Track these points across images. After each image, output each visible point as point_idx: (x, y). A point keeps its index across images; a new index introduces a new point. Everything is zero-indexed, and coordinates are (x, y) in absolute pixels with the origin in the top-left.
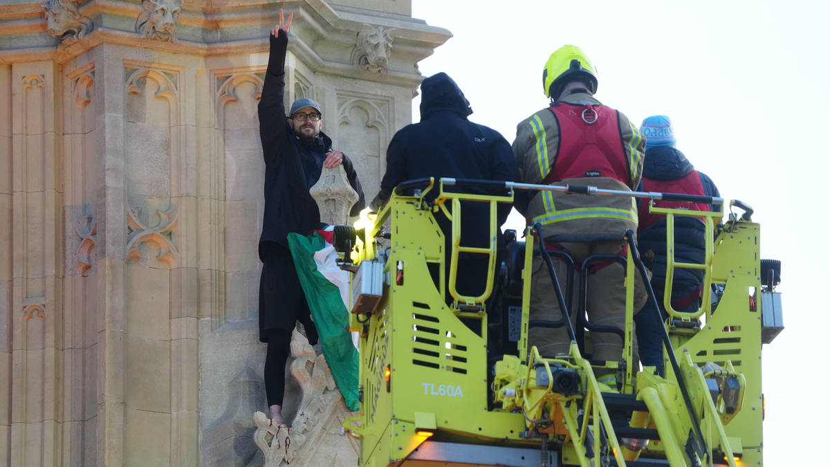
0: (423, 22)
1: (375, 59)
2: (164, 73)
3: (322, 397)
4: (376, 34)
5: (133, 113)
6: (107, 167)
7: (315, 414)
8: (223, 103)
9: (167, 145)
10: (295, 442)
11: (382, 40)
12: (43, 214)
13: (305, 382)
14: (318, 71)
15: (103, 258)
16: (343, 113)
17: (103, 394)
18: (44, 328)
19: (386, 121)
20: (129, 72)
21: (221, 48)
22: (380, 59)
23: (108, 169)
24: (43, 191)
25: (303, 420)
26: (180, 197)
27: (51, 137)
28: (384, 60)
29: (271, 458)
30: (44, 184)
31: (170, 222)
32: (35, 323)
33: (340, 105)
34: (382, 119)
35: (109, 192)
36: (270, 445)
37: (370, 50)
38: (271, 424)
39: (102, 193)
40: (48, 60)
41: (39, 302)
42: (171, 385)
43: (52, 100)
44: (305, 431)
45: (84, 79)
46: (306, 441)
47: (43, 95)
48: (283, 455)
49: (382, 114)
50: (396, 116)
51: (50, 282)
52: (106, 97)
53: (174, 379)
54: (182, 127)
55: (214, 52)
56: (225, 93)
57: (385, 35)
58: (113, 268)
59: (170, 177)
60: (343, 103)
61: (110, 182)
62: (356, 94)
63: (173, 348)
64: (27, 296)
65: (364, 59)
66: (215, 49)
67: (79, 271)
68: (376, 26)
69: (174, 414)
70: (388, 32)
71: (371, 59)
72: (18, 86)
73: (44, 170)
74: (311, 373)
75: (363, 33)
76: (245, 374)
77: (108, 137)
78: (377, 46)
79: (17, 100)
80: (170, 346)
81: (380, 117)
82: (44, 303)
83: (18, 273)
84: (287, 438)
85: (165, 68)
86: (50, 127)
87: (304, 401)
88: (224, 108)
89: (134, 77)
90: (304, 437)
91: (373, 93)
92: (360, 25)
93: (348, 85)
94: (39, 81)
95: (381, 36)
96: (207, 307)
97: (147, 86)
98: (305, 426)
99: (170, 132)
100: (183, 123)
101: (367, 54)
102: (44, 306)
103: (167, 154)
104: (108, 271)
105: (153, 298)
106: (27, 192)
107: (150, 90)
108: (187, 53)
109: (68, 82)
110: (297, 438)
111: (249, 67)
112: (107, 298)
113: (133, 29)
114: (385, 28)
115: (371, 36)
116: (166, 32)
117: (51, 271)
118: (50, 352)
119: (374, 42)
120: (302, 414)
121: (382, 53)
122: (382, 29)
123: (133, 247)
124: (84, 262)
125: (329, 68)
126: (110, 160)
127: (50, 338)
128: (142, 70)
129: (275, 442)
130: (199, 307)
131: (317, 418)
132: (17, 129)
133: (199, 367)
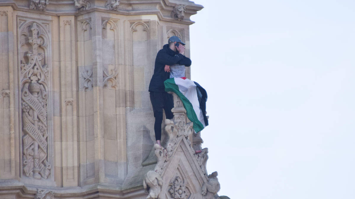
0: (193, 2)
1: (181, 16)
2: (114, 21)
3: (176, 139)
4: (181, 8)
5: (104, 36)
6: (97, 55)
7: (174, 145)
8: (132, 32)
9: (114, 47)
10: (169, 155)
11: (182, 9)
12: (72, 69)
13: (170, 133)
14: (161, 20)
15: (96, 87)
16: (168, 34)
17: (97, 134)
18: (73, 108)
19: (181, 37)
20: (103, 20)
21: (132, 13)
22: (182, 16)
23: (97, 56)
24: (71, 61)
25: (170, 147)
26: (119, 65)
27: (74, 42)
28: (183, 17)
29: (161, 160)
30: (71, 58)
31: (116, 74)
32: (69, 107)
33: (167, 32)
34: (180, 36)
35: (98, 64)
36: (161, 155)
37: (179, 13)
38: (161, 148)
39: (95, 64)
40: (73, 15)
41: (71, 99)
42: (117, 130)
43: (74, 29)
44: (171, 151)
45: (85, 22)
46: (172, 154)
47: (71, 27)
48: (165, 159)
49: (180, 34)
50: (185, 35)
51: (75, 93)
52: (96, 30)
53: (118, 128)
54: (119, 41)
55: (130, 14)
56: (132, 28)
57: (183, 8)
58: (99, 90)
59: (115, 58)
60: (168, 31)
61: (98, 60)
62: (172, 28)
63: (117, 118)
64: (66, 98)
65: (176, 16)
66: (130, 13)
67: (84, 90)
68: (181, 5)
69: (118, 141)
70: (185, 6)
71: (179, 16)
72: (62, 24)
73: (71, 54)
74: (172, 131)
75: (176, 7)
76: (143, 128)
77: (97, 44)
78: (181, 12)
79: (62, 29)
80: (116, 117)
81: (179, 36)
82: (72, 100)
83: (63, 89)
84: (166, 153)
85: (114, 19)
86: (73, 39)
87: (170, 140)
88: (132, 33)
89: (104, 22)
90: (171, 153)
91: (178, 27)
92: (176, 4)
93: (170, 24)
94: (69, 23)
95: (182, 8)
96: (128, 103)
97: (107, 26)
98: (171, 149)
99: (115, 42)
100: (119, 39)
101: (177, 14)
102: (72, 101)
103: (114, 49)
104: (98, 91)
105: (110, 100)
106: (65, 61)
107: (108, 27)
108: (121, 14)
109: (78, 23)
110: (169, 153)
111: (142, 20)
112: (98, 100)
113: (104, 6)
114: (183, 5)
115: (179, 8)
116: (116, 8)
117: (75, 89)
118: (75, 117)
119: (180, 10)
120: (170, 145)
121: (183, 14)
122: (182, 5)
123: (105, 82)
124: (86, 86)
125: (165, 19)
126: (98, 52)
127: (75, 112)
128: (107, 20)
129: (162, 155)
130: (126, 103)
131: (175, 146)
132: (62, 39)
133: (126, 124)
